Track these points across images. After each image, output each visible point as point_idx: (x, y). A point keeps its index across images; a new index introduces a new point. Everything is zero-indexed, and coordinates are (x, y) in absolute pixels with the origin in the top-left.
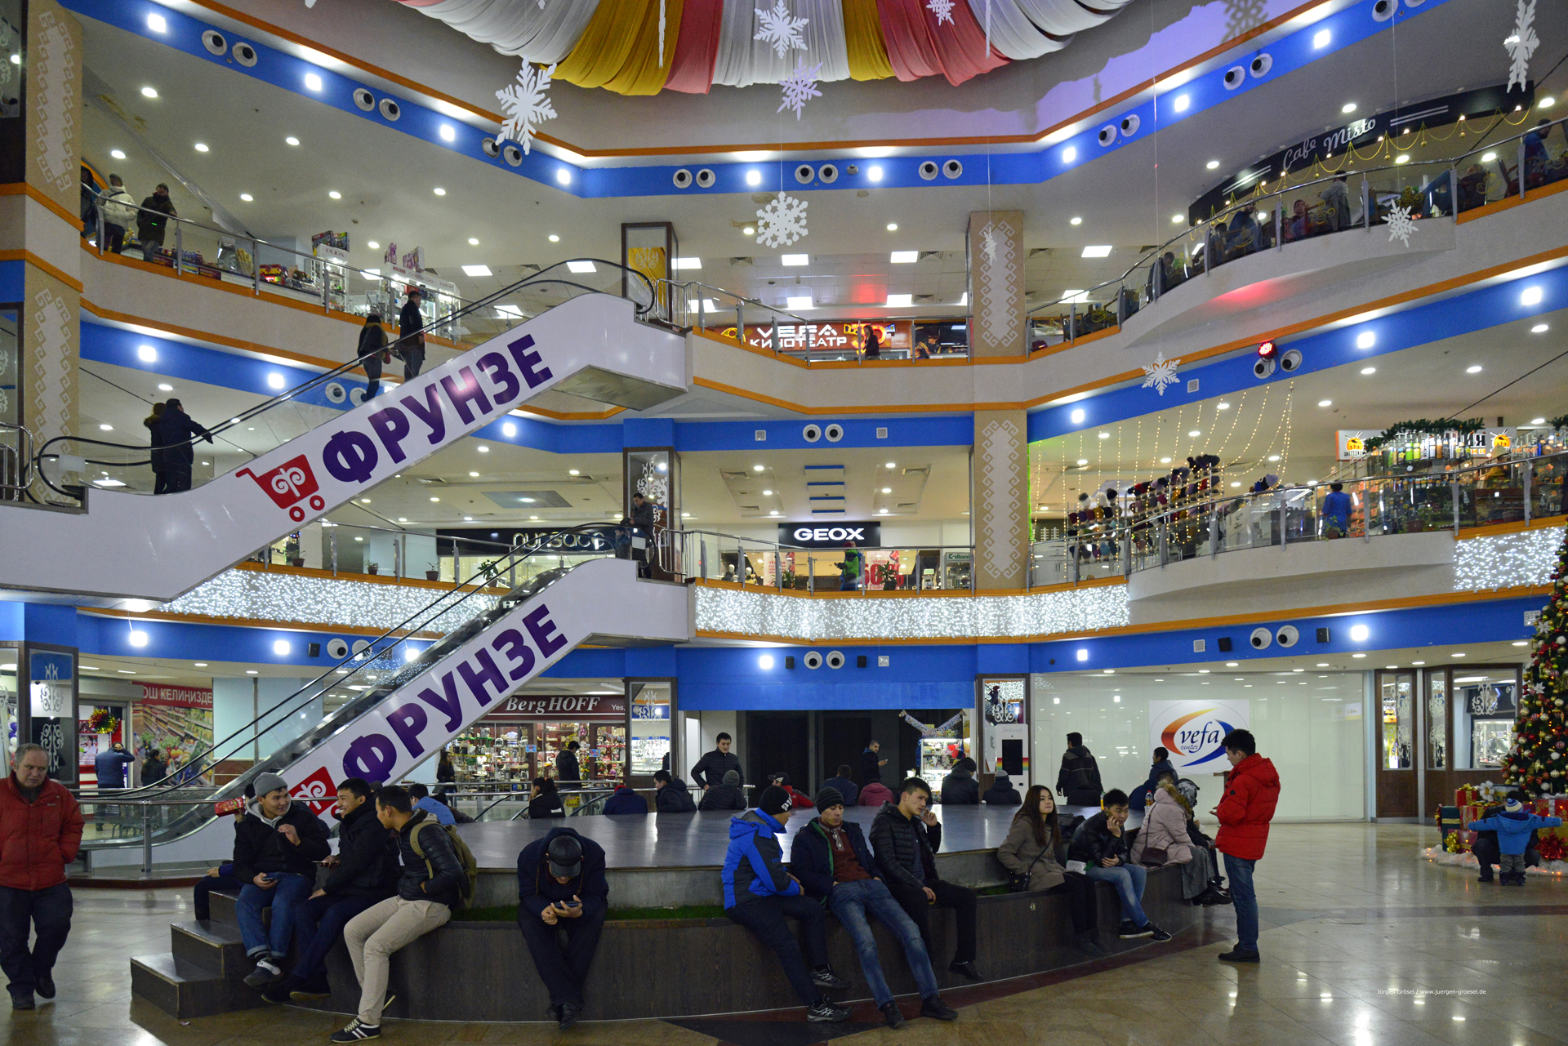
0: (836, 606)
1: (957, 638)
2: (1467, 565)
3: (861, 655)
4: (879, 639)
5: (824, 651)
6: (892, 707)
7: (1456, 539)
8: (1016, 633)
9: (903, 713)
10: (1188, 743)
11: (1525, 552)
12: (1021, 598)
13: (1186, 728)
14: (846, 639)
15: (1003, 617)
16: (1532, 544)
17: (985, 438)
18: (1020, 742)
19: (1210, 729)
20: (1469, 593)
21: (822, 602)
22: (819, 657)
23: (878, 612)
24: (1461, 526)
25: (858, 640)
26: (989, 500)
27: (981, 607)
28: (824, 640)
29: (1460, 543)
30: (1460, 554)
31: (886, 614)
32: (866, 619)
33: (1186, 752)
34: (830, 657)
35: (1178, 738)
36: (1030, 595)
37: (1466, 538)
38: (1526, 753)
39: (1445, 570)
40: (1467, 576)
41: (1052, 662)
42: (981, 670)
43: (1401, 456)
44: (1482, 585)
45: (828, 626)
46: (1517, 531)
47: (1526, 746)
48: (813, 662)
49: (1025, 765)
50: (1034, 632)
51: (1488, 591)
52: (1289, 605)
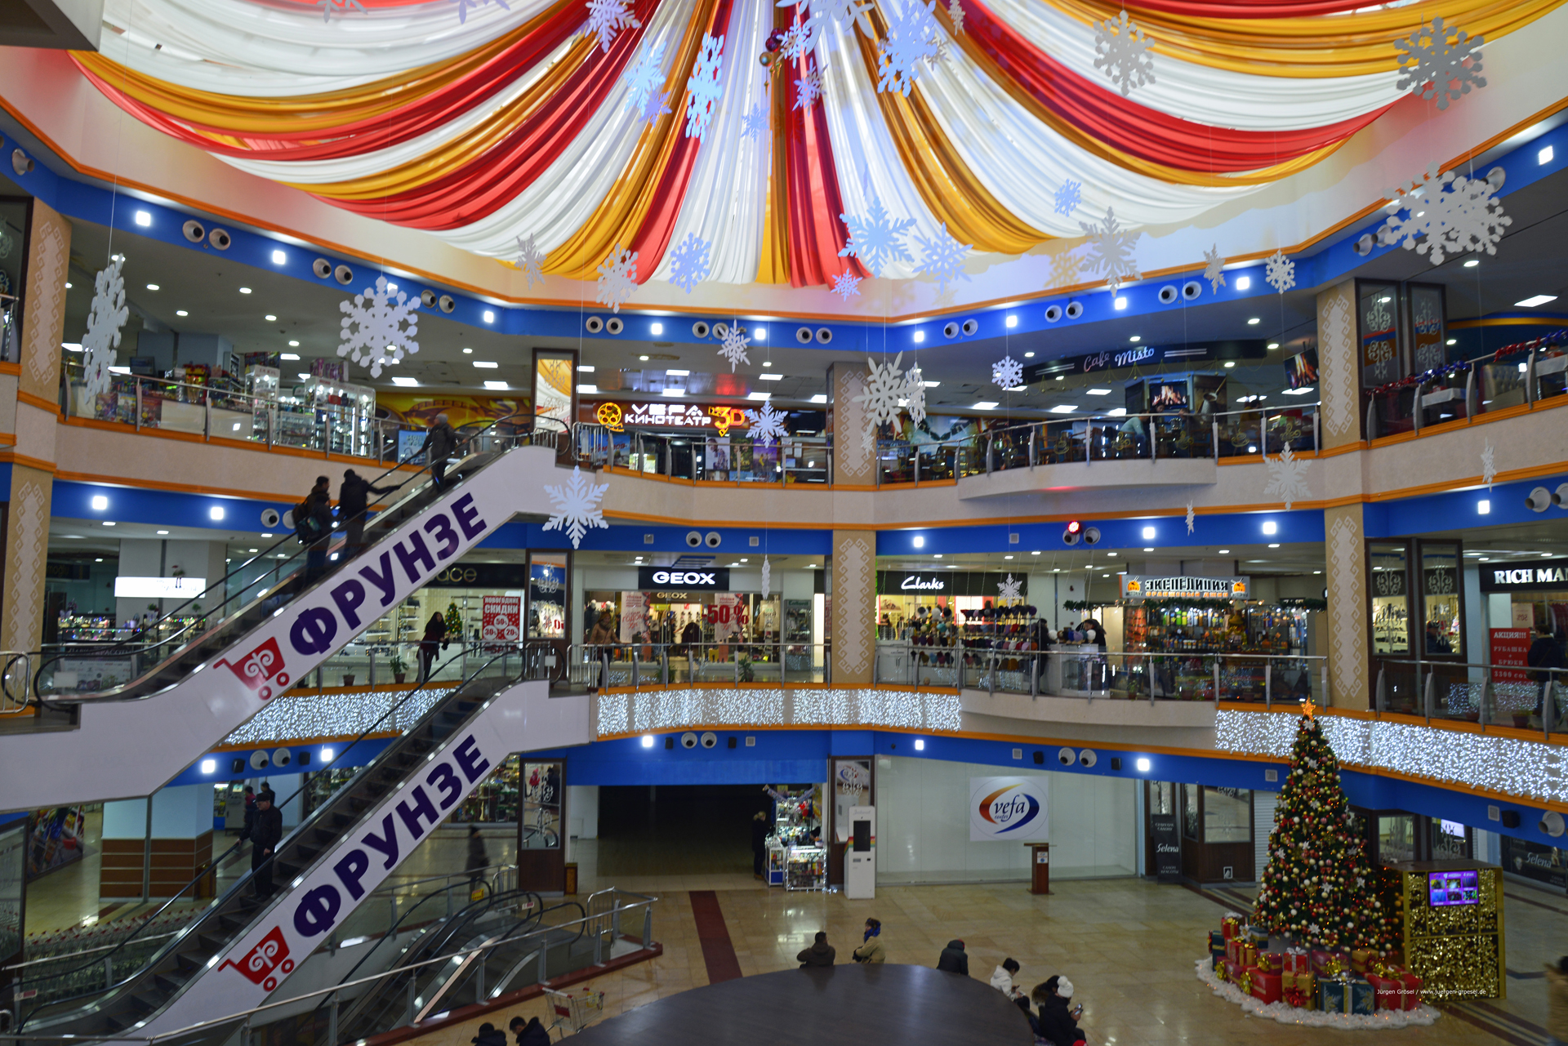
0: (712, 695)
1: (815, 724)
2: (1224, 730)
3: (731, 739)
4: (749, 724)
5: (699, 734)
6: (756, 781)
7: (1218, 709)
8: (864, 721)
9: (767, 787)
10: (1000, 813)
11: (1267, 728)
12: (869, 691)
13: (998, 800)
14: (720, 724)
15: (854, 708)
16: (1271, 723)
17: (842, 553)
18: (868, 823)
19: (1018, 801)
20: (1226, 752)
21: (700, 693)
22: (695, 739)
23: (748, 701)
24: (1221, 700)
25: (729, 725)
26: (844, 606)
27: (835, 699)
28: (701, 726)
29: (1220, 713)
30: (1220, 721)
31: (755, 703)
32: (738, 708)
33: (999, 820)
34: (704, 740)
35: (992, 809)
36: (876, 690)
37: (1224, 710)
38: (1273, 904)
39: (1208, 730)
40: (1224, 739)
41: (893, 747)
42: (834, 753)
43: (1173, 620)
44: (1236, 747)
45: (705, 714)
46: (1261, 712)
47: (1273, 898)
48: (690, 743)
49: (872, 842)
50: (880, 722)
51: (1240, 753)
52: (1091, 738)
